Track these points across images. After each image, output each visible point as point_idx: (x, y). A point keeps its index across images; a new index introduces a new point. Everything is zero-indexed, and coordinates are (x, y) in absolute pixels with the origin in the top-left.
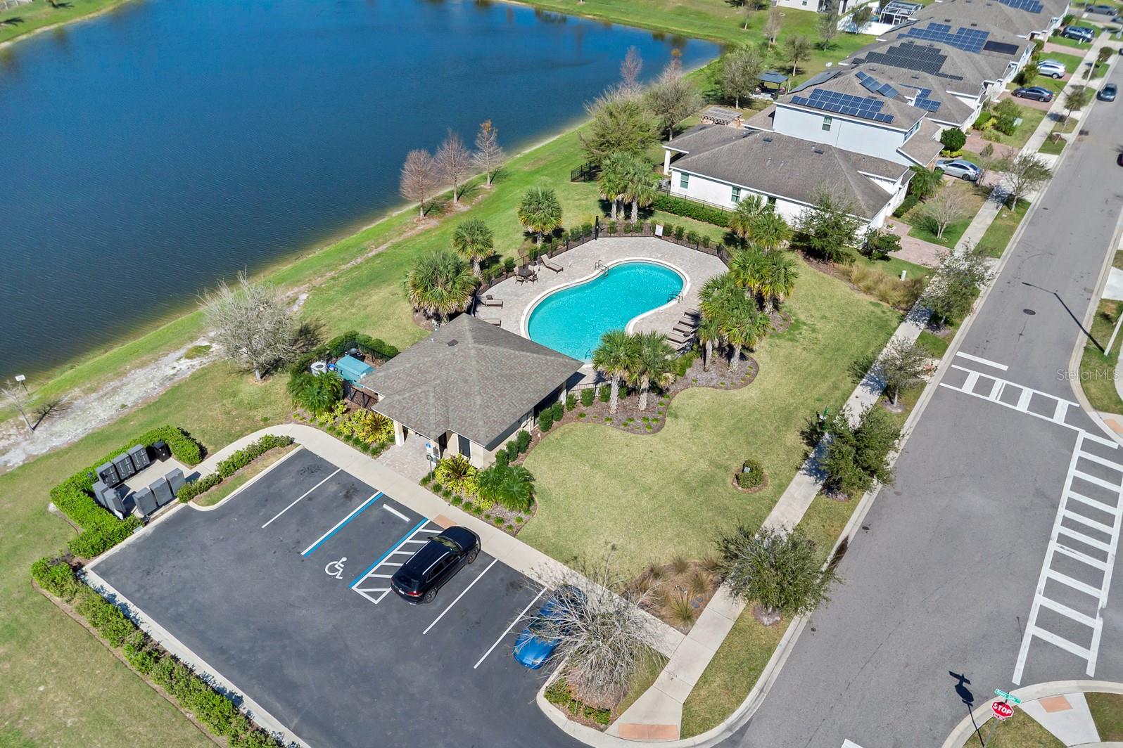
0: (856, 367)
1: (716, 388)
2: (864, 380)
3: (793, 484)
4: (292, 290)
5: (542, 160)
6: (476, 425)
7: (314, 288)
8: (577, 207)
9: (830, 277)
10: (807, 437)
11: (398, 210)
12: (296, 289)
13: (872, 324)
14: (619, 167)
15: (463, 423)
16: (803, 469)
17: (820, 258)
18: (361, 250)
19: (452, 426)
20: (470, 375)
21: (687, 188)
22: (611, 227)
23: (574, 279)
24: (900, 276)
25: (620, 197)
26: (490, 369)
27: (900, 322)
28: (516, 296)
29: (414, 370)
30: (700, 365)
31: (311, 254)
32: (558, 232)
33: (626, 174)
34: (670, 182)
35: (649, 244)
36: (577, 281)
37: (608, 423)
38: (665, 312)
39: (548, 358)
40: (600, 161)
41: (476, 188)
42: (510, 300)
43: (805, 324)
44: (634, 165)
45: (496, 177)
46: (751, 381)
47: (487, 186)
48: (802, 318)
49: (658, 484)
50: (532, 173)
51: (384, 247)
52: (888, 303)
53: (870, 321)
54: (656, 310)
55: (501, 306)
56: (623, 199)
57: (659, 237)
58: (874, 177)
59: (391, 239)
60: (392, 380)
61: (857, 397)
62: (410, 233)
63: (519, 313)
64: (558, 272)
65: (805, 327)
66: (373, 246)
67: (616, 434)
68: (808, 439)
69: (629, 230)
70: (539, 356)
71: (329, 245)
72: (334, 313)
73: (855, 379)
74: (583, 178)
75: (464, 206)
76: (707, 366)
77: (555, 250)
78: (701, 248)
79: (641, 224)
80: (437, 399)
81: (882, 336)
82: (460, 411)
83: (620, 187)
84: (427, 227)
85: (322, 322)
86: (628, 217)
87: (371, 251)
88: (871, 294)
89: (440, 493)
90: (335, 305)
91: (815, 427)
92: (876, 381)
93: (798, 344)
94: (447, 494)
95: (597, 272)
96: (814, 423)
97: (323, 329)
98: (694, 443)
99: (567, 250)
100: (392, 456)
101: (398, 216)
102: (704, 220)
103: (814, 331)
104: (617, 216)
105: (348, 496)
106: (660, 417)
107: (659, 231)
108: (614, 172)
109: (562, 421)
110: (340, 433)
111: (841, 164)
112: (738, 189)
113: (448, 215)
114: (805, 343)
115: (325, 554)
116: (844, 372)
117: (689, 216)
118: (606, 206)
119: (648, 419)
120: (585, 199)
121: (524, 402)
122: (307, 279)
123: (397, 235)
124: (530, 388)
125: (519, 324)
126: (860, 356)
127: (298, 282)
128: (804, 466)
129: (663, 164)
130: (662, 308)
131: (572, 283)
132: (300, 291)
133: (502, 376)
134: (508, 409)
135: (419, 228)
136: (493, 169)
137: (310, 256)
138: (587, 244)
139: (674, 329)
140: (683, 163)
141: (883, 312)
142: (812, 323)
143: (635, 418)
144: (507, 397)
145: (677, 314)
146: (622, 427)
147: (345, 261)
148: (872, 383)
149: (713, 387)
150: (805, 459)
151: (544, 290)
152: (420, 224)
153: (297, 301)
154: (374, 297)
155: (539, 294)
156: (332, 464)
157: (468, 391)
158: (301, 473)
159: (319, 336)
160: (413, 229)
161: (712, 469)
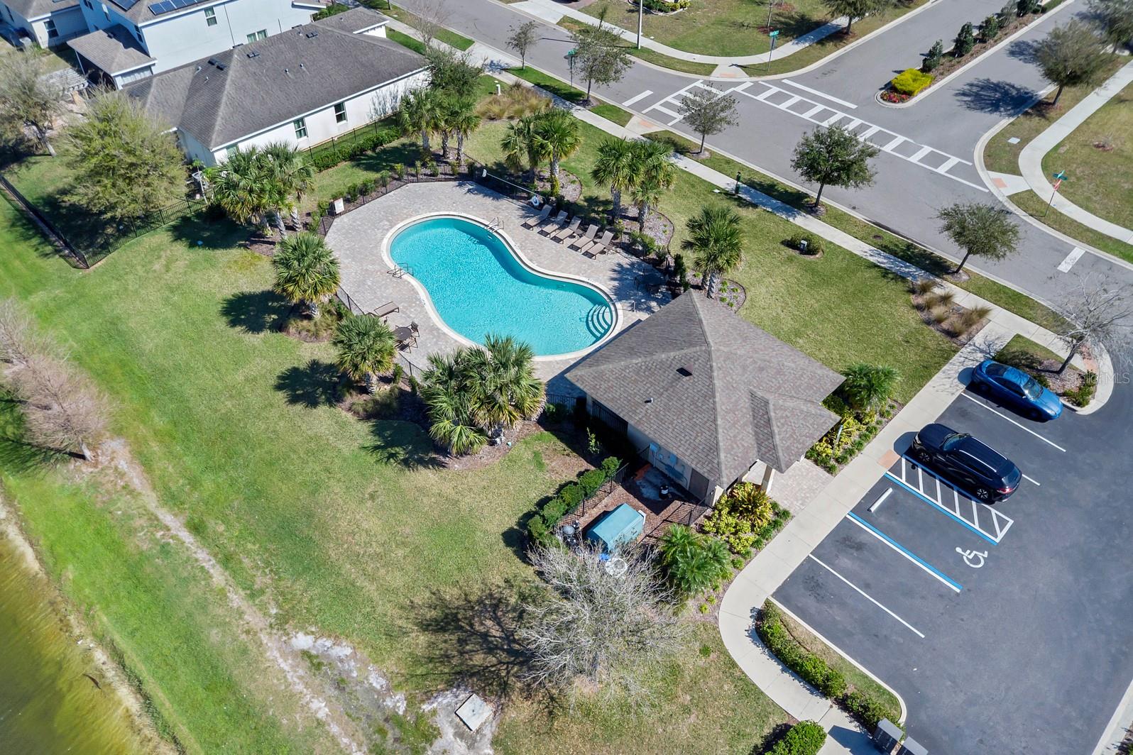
23: (419, 300)
36: (424, 298)
60: (735, 446)
72: (396, 584)
78: (382, 190)
82: (800, 386)
95: (406, 277)
100: (786, 499)
105: (857, 547)
107: (340, 206)
111: (343, 34)
115: (955, 569)
131: (428, 302)
151: (438, 329)
152: (110, 463)
153: (314, 652)
154: (365, 525)
155: (444, 334)
156: (802, 564)
157: (775, 371)
158: (820, 599)
159: (473, 598)
160: (122, 475)
161: (794, 265)
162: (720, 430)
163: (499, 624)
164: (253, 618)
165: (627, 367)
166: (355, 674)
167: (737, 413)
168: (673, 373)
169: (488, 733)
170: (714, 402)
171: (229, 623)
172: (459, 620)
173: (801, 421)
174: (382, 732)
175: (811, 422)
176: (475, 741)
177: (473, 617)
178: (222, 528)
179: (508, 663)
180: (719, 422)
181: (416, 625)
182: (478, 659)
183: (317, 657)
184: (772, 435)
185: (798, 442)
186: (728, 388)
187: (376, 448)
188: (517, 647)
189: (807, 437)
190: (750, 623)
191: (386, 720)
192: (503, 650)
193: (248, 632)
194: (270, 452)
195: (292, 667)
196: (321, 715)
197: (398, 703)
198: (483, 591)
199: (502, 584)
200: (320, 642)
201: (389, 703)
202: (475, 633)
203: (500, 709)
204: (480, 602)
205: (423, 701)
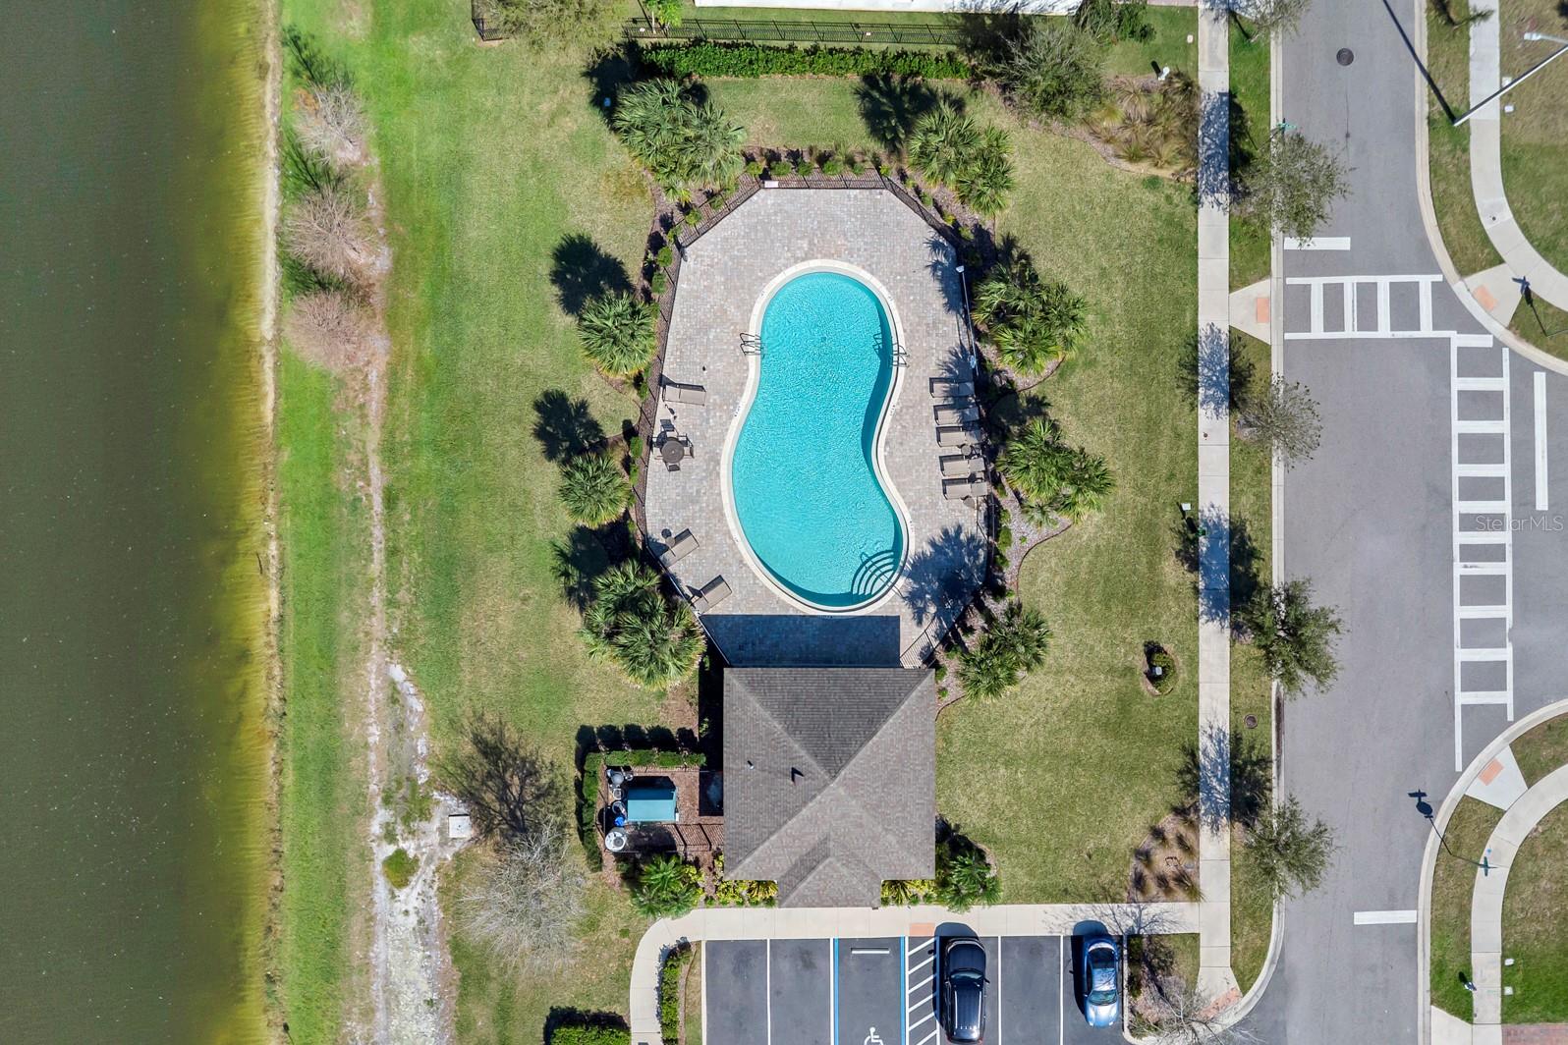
0: (1184, 373)
2: (1201, 393)
4: (368, 672)
6: (909, 863)
7: (390, 645)
10: (1184, 557)
12: (371, 666)
15: (892, 868)
16: (1202, 613)
19: (883, 876)
23: (735, 405)
26: (871, 790)
27: (1196, 211)
28: (692, 502)
36: (741, 405)
39: (903, 707)
51: (375, 470)
61: (1205, 436)
68: (1186, 560)
70: (895, 716)
73: (1191, 399)
75: (376, 253)
84: (380, 364)
85: (490, 719)
87: (368, 495)
90: (465, 669)
91: (1185, 533)
92: (1214, 383)
95: (752, 358)
96: (1182, 527)
97: (511, 734)
105: (809, 965)
113: (376, 301)
122: (361, 634)
125: (747, 566)
126: (1180, 342)
127: (357, 648)
128: (1201, 609)
131: (740, 415)
132: (380, 665)
133: (885, 785)
135: (372, 379)
138: (682, 282)
145: (921, 400)
148: (1212, 392)
150: (1198, 597)
151: (718, 463)
152: (364, 366)
153: (399, 687)
154: (501, 620)
155: (718, 474)
156: (755, 941)
158: (737, 972)
159: (522, 753)
160: (366, 388)
161: (1120, 682)
162: (767, 844)
163: (522, 788)
164: (377, 624)
165: (767, 721)
166: (412, 729)
167: (797, 842)
168: (787, 766)
169: (458, 846)
170: (785, 822)
171: (360, 615)
172: (499, 758)
174: (399, 784)
176: (446, 844)
177: (511, 766)
178: (407, 517)
179: (504, 818)
180: (773, 838)
181: (473, 733)
182: (489, 797)
183: (399, 693)
184: (802, 879)
185: (820, 897)
186: (810, 821)
187: (562, 554)
188: (519, 814)
190: (672, 943)
191: (408, 779)
192: (508, 806)
193: (367, 634)
194: (485, 474)
195: (378, 687)
196: (371, 740)
197: (423, 773)
198: (531, 755)
199: (547, 762)
200: (408, 684)
201: (418, 769)
202: (502, 778)
203: (475, 840)
204: (524, 760)
205: (437, 789)
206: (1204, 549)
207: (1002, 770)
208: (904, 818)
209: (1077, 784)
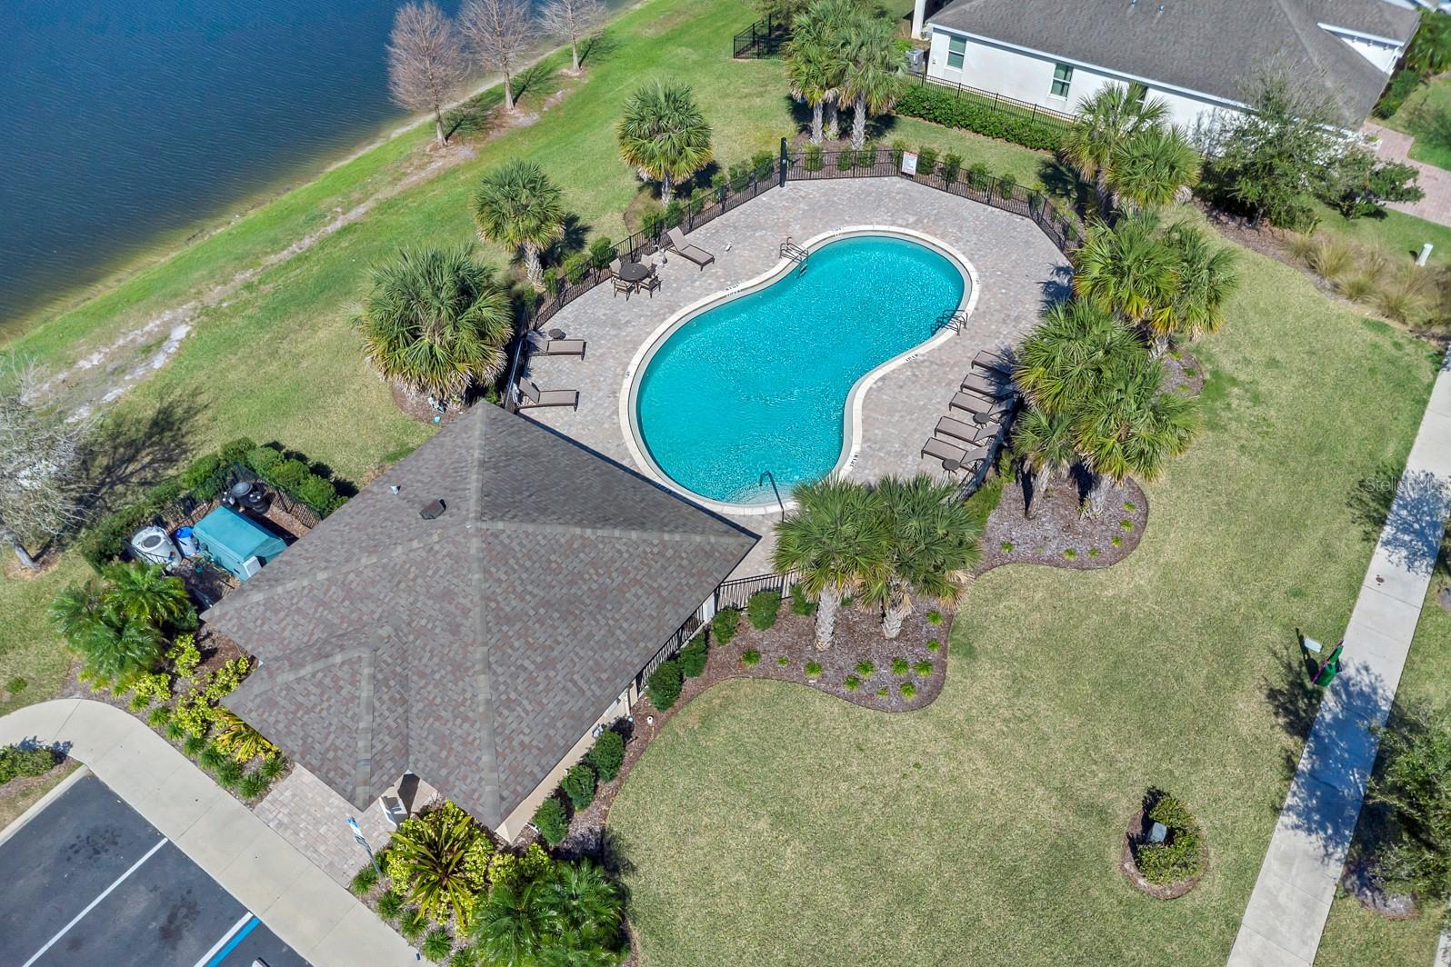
0: (1366, 497)
1: (1057, 566)
2: (1388, 531)
3: (1271, 862)
4: (159, 317)
5: (679, 13)
6: (476, 763)
7: (206, 311)
8: (744, 111)
9: (1270, 262)
10: (1283, 706)
11: (403, 125)
12: (167, 315)
13: (1379, 377)
14: (827, 31)
15: (444, 754)
16: (1289, 808)
17: (1242, 216)
18: (314, 219)
19: (417, 761)
20: (466, 612)
21: (961, 67)
22: (812, 159)
23: (736, 282)
24: (1415, 255)
25: (829, 94)
26: (519, 589)
27: (1438, 370)
28: (613, 326)
29: (333, 588)
30: (1016, 500)
31: (221, 225)
32: (706, 174)
33: (843, 45)
34: (926, 55)
35: (889, 192)
36: (742, 286)
37: (813, 678)
38: (930, 359)
39: (666, 537)
40: (788, 16)
41: (552, 75)
42: (602, 337)
43: (1234, 382)
44: (858, 26)
45: (591, 51)
46: (1135, 543)
47: (571, 70)
48: (1227, 365)
49: (939, 875)
50: (661, 42)
51: (361, 209)
52: (1404, 322)
53: (1372, 370)
54: (910, 354)
55: (583, 354)
56: (836, 99)
57: (909, 176)
58: (1352, 37)
59: (377, 191)
60: (282, 614)
61: (1380, 580)
62: (415, 178)
63: (619, 370)
64: (703, 265)
65: (1235, 390)
66: (339, 210)
67: (828, 710)
68: (1287, 712)
69: (851, 164)
70: (645, 536)
71: (260, 204)
72: (232, 376)
73: (1368, 528)
74: (755, 50)
75: (527, 114)
76: (1033, 509)
77: (699, 213)
78: (996, 199)
79: (874, 149)
80: (377, 683)
81: (1407, 407)
82: (439, 718)
83: (829, 74)
84: (451, 162)
85: (202, 399)
86: (845, 133)
87: (334, 219)
88: (1363, 302)
89: (397, 920)
90: (240, 354)
91: (1299, 674)
92: (1415, 532)
93: (1226, 436)
94: (413, 925)
95: (785, 261)
96: (1295, 665)
97: (201, 419)
98: (1019, 736)
99: (723, 211)
100: (294, 796)
101: (401, 138)
102: (998, 135)
103: (1256, 399)
104: (824, 134)
105: (174, 930)
106: (934, 654)
107: (910, 164)
108: (818, 40)
109: (704, 674)
110: (177, 731)
111: (1286, 10)
112: (1068, 69)
113: (494, 134)
114: (1243, 434)
116: (1341, 512)
117: (966, 126)
118: (801, 111)
119: (905, 665)
120: (760, 95)
121: (604, 676)
122: (193, 291)
123: (389, 183)
124: (618, 632)
125: (617, 399)
126: (1370, 464)
127: (176, 297)
128: (1290, 801)
129: (910, 17)
130: (922, 350)
131: (733, 292)
132: (175, 319)
133: (547, 604)
134: (562, 703)
135: (434, 166)
136: (587, 35)
137: (219, 231)
138: (763, 198)
139: (952, 405)
140: (954, 15)
141: (1397, 345)
142: (1249, 379)
143: (876, 662)
144: (559, 666)
145: (955, 364)
146: (845, 689)
147: (275, 244)
148: (1407, 538)
149: (1050, 562)
150: (1290, 779)
151: (671, 311)
152: (438, 157)
153: (165, 343)
156: (147, 824)
157: (459, 658)
158: (68, 855)
160: (420, 168)
161: (1069, 820)
162: (305, 581)
163: (142, 468)
164: (217, 293)
166: (127, 378)
167: (347, 603)
171: (213, 279)
173: (335, 721)
175: (338, 742)
177: (162, 445)
181: (171, 403)
182: (102, 461)
183: (159, 347)
185: (291, 723)
186: (393, 576)
189: (304, 739)
190: (45, 740)
192: (107, 478)
193: (199, 293)
200: (176, 344)
201: (82, 410)
202: (139, 451)
206: (1328, 717)
207: (763, 824)
208: (532, 681)
209: (889, 943)
